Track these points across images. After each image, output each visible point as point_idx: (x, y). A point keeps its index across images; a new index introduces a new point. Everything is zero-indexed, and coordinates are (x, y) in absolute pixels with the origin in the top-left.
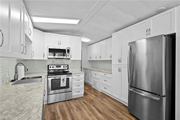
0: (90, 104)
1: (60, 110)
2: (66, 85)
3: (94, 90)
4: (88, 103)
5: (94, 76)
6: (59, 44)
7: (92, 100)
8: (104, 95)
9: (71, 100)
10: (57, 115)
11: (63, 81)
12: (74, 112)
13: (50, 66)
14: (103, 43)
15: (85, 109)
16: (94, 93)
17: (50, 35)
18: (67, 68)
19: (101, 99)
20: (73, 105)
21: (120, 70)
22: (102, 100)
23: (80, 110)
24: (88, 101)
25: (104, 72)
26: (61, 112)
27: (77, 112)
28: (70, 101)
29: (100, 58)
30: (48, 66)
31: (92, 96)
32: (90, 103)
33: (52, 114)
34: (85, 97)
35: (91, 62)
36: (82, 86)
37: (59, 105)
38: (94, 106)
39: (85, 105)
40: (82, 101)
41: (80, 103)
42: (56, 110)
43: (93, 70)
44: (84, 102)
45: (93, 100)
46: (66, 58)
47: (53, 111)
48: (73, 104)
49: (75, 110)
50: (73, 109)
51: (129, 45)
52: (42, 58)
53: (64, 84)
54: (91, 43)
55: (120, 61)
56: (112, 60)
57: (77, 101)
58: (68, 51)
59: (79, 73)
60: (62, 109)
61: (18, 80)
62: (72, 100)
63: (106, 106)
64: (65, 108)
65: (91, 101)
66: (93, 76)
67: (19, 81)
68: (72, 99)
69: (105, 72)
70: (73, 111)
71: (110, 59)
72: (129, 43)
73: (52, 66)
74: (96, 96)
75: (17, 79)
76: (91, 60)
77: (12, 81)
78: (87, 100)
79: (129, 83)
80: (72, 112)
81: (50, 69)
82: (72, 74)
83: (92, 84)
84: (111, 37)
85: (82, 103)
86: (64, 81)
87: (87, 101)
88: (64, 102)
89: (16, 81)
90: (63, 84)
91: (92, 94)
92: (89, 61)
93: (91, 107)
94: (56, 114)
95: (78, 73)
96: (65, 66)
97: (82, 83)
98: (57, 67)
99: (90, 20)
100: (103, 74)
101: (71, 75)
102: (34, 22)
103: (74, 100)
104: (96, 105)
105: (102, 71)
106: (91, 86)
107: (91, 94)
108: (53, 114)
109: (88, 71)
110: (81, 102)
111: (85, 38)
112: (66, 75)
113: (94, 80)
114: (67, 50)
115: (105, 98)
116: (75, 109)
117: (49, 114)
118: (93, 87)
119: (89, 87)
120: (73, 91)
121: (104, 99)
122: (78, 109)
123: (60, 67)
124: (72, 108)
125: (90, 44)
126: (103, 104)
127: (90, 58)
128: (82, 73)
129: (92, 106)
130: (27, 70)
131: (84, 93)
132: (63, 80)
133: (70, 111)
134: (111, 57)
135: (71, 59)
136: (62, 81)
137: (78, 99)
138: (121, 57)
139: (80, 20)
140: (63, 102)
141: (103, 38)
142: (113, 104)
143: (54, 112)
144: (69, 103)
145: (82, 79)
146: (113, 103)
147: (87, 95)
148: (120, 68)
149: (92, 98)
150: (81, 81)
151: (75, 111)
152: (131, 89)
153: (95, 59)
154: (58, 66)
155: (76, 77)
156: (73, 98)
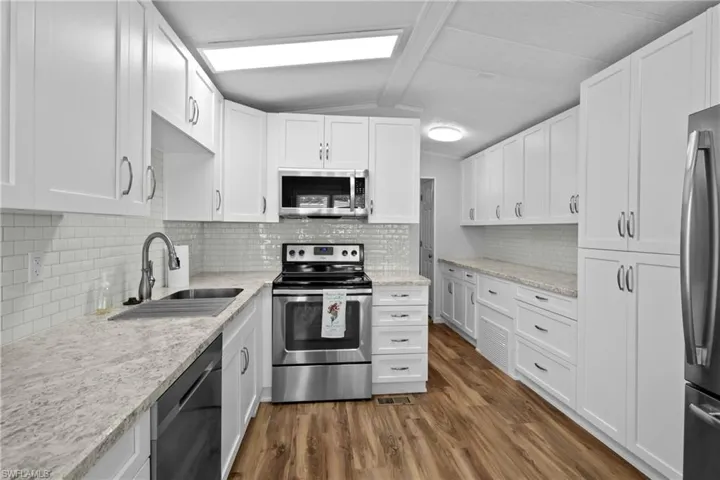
0: (452, 439)
1: (310, 442)
2: (345, 332)
3: (487, 365)
4: (442, 435)
5: (484, 300)
6: (325, 155)
7: (463, 421)
8: (532, 405)
9: (367, 400)
10: (292, 463)
11: (331, 315)
12: (363, 465)
13: (289, 248)
14: (534, 138)
15: (419, 465)
16: (480, 381)
17: (286, 121)
18: (356, 258)
19: (509, 422)
20: (368, 428)
21: (625, 282)
22: (519, 429)
23: (397, 460)
24: (446, 420)
25: (537, 283)
26: (311, 451)
27: (376, 473)
28: (361, 407)
29: (518, 213)
30: (285, 246)
31: (467, 399)
32: (453, 432)
33: (274, 452)
34: (431, 395)
35: (477, 231)
36: (420, 342)
37: (314, 418)
38: (468, 453)
39: (422, 443)
40: (413, 416)
41: (405, 426)
42: (295, 440)
43: (478, 271)
44: (421, 423)
45: (471, 422)
46: (352, 213)
47: (283, 439)
48: (370, 424)
49: (373, 455)
50: (365, 452)
51: (690, 131)
52: (255, 216)
53: (338, 329)
54: (476, 146)
55: (626, 230)
56: (577, 224)
57: (394, 412)
58: (360, 182)
59: (404, 284)
60: (319, 439)
61: (153, 298)
62: (371, 403)
63: (537, 470)
64: (333, 439)
65: (457, 426)
66: (478, 297)
67: (156, 304)
68: (374, 396)
69: (538, 287)
70: (362, 458)
71: (567, 218)
72: (695, 119)
73: (297, 249)
74: (488, 399)
75: (149, 295)
76: (477, 222)
77: (132, 301)
78: (438, 415)
79: (693, 369)
80: (357, 465)
81: (289, 259)
82: (371, 287)
83: (475, 337)
84: (576, 103)
85: (411, 424)
86: (336, 314)
87: (439, 422)
88: (338, 404)
89: (145, 301)
90: (333, 327)
91: (470, 386)
92: (465, 227)
93: (452, 456)
94: (289, 462)
95: (398, 284)
96: (349, 249)
97: (420, 332)
98: (317, 252)
99: (447, 23)
100: (528, 295)
101: (369, 291)
102: (217, 74)
103: (381, 401)
104: (478, 453)
105: (522, 279)
106: (472, 342)
107: (465, 387)
108: (277, 457)
109: (457, 274)
110: (408, 417)
111: (440, 125)
112: (345, 291)
113: (485, 318)
114: (356, 179)
115: (539, 419)
116: (376, 452)
117: (262, 451)
118: (477, 349)
119: (461, 348)
120: (374, 360)
121: (528, 425)
122: (388, 455)
123: (330, 252)
124: (362, 442)
125: (469, 153)
126: (520, 452)
127: (472, 218)
128: (420, 285)
129: (457, 453)
130: (178, 262)
131: (427, 379)
132: (333, 308)
133: (349, 458)
134: (574, 209)
135: (372, 219)
136: (326, 317)
137: (399, 400)
138: (634, 209)
139: (401, 31)
140: (331, 405)
141: (531, 116)
142: (577, 467)
143: (283, 447)
144: (355, 412)
145: (419, 312)
146: (581, 463)
147: (442, 390)
148: (626, 268)
149: (464, 408)
150: (413, 319)
151: (371, 462)
152: (708, 411)
153: (492, 221)
154: (321, 249)
155: (391, 300)
156: (374, 393)
